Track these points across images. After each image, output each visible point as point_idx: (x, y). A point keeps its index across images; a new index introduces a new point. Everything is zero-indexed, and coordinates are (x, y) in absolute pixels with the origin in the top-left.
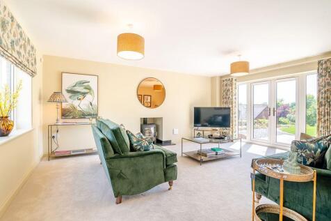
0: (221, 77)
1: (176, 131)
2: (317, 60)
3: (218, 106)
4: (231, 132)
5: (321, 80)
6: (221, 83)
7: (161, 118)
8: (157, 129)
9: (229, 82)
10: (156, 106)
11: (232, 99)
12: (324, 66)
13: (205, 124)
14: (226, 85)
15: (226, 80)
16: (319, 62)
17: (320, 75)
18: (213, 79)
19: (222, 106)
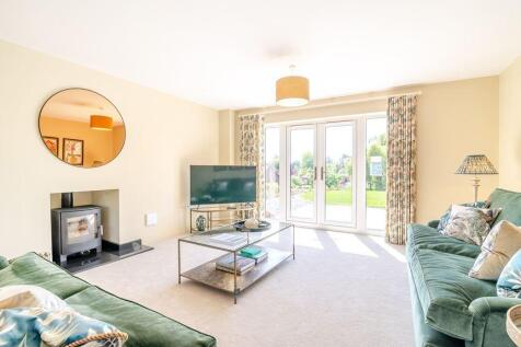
0: (237, 112)
1: (153, 219)
2: (386, 97)
3: (232, 163)
4: (255, 211)
5: (391, 127)
6: (236, 122)
7: (115, 192)
8: (103, 219)
9: (251, 122)
10: (97, 163)
11: (257, 152)
12: (396, 106)
13: (206, 196)
14: (247, 127)
15: (247, 118)
16: (390, 100)
17: (391, 120)
18: (222, 114)
19: (239, 165)
